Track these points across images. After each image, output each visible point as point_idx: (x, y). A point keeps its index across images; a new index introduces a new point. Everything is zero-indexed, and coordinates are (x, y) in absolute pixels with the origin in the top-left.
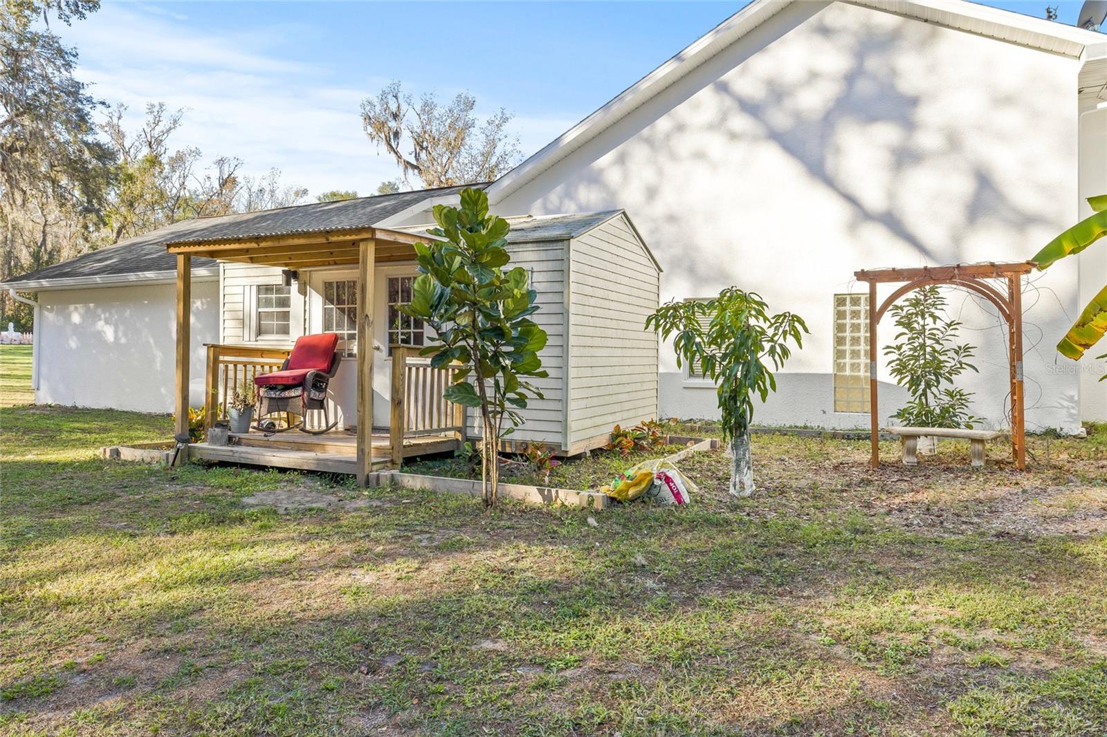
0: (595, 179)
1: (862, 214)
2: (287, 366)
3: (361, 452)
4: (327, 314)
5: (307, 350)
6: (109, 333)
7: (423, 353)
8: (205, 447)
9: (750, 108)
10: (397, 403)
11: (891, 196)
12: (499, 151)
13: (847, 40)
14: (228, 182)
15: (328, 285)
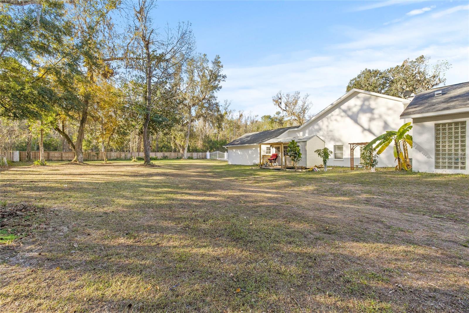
0: (318, 125)
1: (364, 129)
2: (271, 158)
3: (282, 167)
4: (276, 151)
5: (274, 155)
6: (240, 153)
7: (289, 156)
8: (263, 167)
9: (344, 111)
10: (285, 161)
11: (369, 126)
12: (306, 105)
13: (362, 99)
14: (241, 116)
15: (276, 147)
